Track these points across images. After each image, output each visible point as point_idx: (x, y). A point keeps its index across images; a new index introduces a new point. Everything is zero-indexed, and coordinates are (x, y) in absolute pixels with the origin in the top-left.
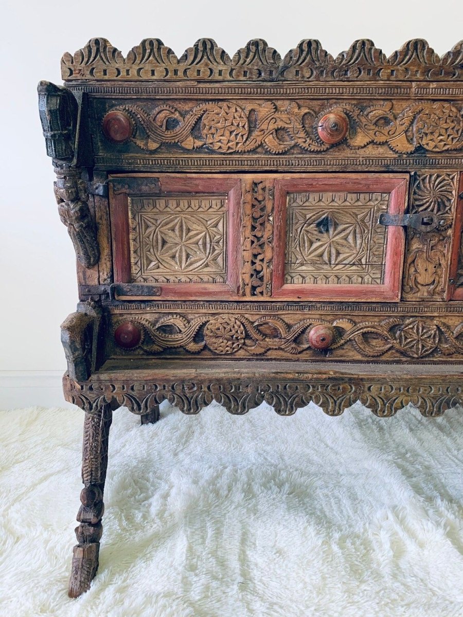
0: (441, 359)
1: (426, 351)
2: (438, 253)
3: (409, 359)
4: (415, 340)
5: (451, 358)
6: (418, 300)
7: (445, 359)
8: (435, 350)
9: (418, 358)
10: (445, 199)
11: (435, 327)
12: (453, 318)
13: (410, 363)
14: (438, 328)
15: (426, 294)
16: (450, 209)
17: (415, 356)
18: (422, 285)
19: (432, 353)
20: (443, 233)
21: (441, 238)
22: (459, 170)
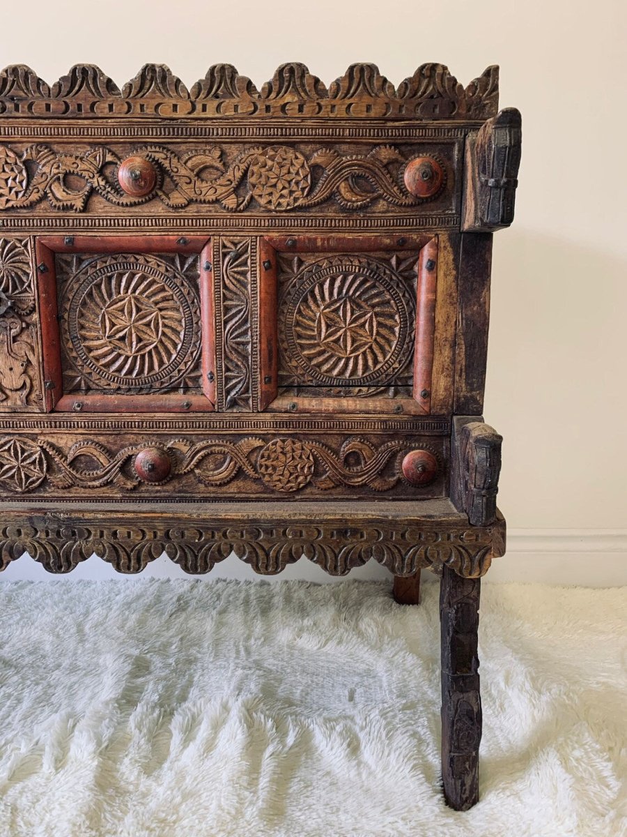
0: (56, 494)
1: (33, 482)
2: (24, 346)
3: (10, 494)
4: (13, 467)
5: (69, 492)
6: (7, 410)
7: (60, 495)
8: (45, 482)
9: (23, 493)
10: (20, 273)
11: (38, 449)
12: (64, 436)
13: (12, 499)
14: (43, 450)
15: (19, 403)
16: (29, 286)
17: (19, 490)
18: (11, 390)
19: (40, 485)
20: (27, 319)
21: (24, 325)
22: (32, 234)
